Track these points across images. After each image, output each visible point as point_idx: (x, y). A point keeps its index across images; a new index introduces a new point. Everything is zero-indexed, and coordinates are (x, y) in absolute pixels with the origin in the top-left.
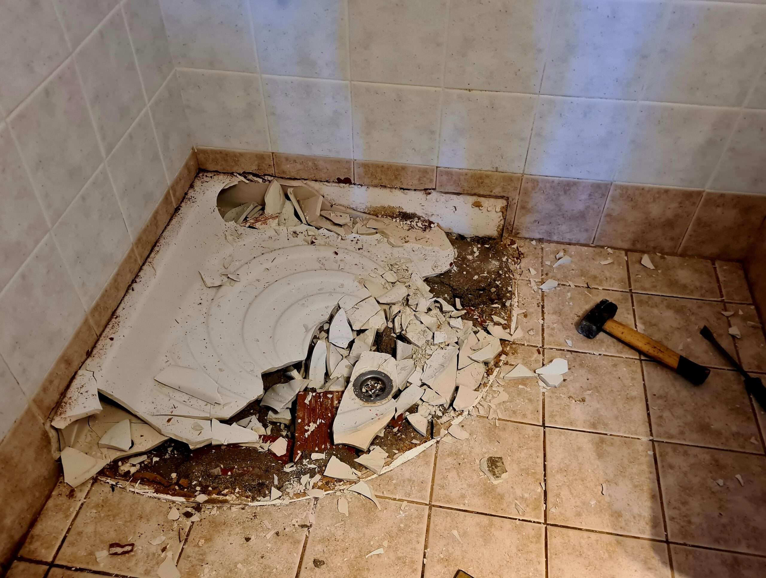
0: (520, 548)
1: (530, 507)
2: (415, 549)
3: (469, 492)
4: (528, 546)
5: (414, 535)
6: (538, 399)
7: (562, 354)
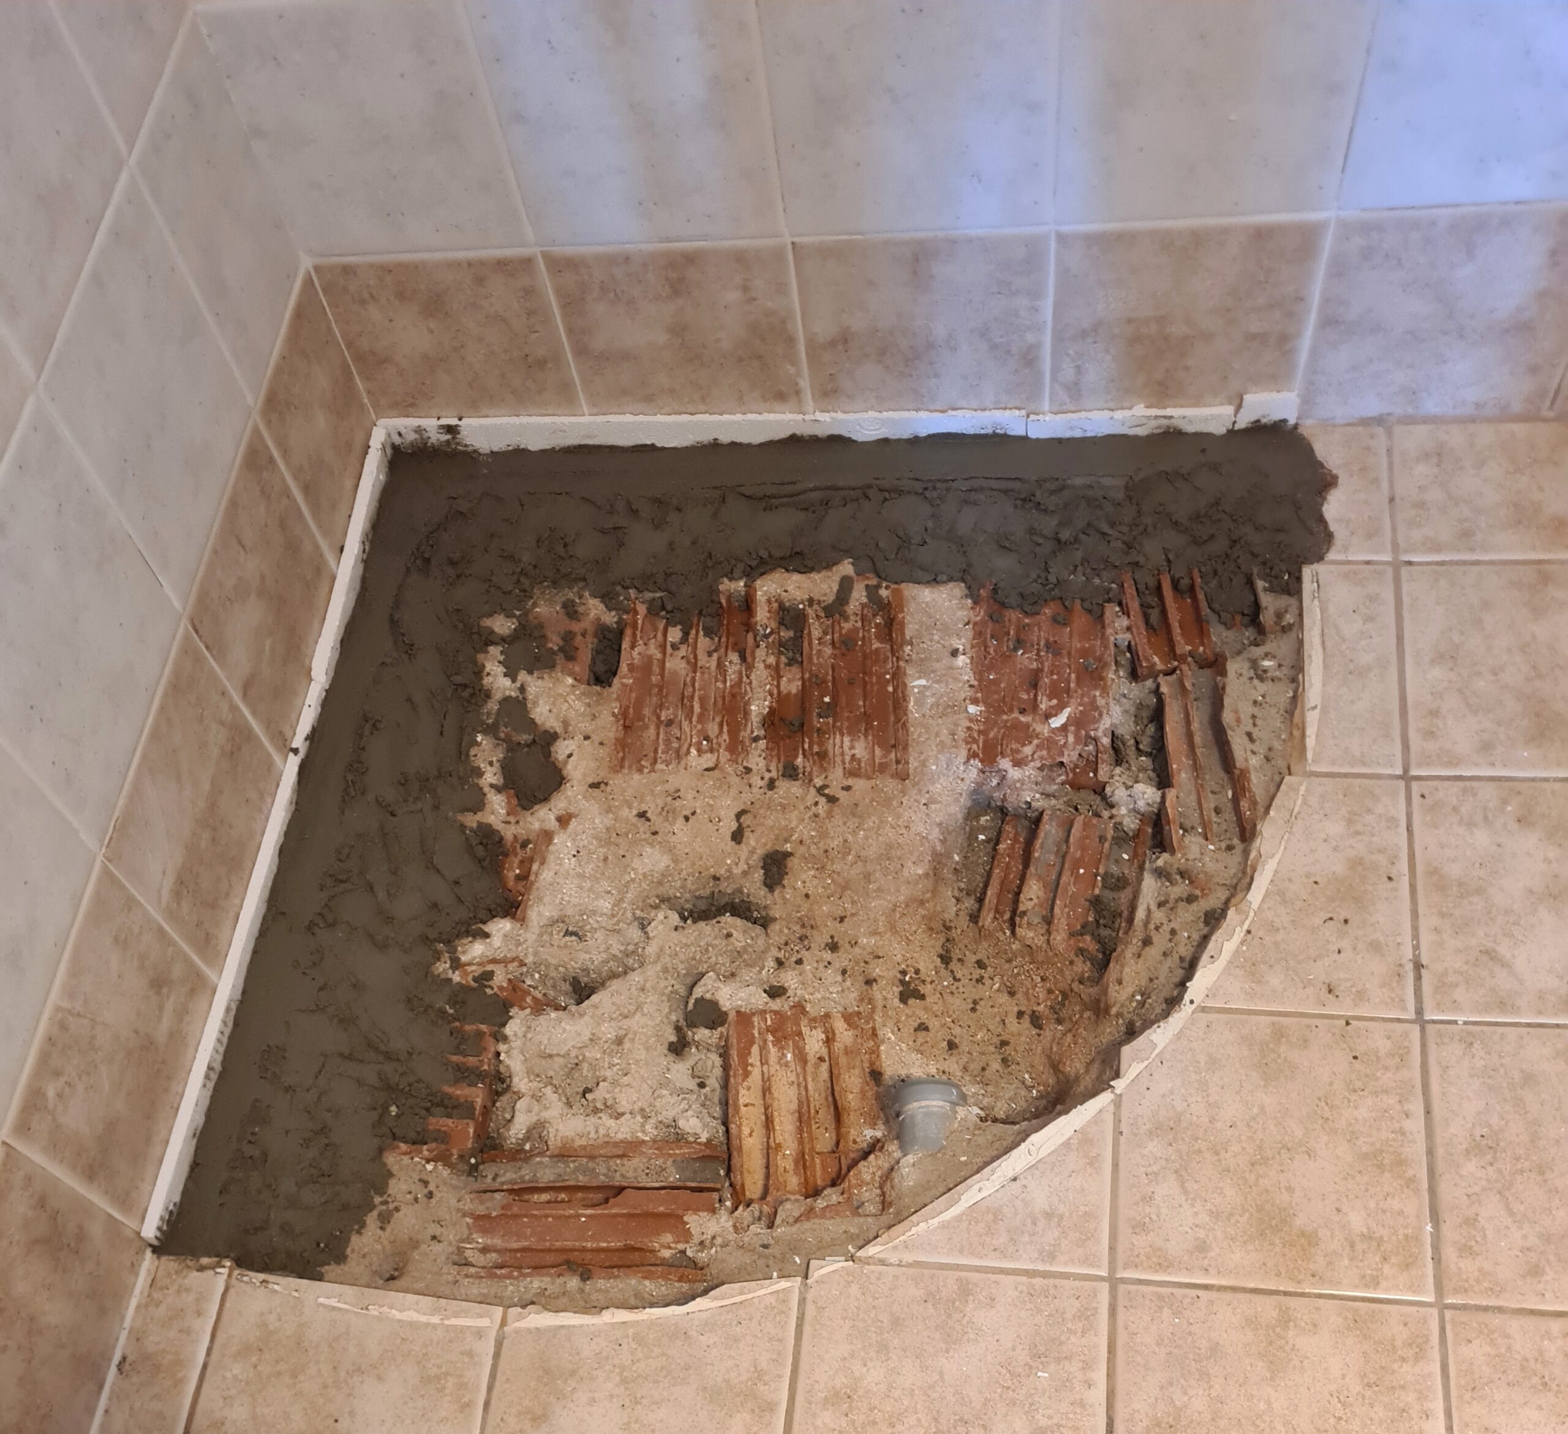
0: (1373, 1378)
1: (1393, 1260)
2: (1082, 1404)
3: (1219, 1233)
4: (1393, 1372)
5: (1074, 1367)
6: (1399, 940)
7: (1465, 791)
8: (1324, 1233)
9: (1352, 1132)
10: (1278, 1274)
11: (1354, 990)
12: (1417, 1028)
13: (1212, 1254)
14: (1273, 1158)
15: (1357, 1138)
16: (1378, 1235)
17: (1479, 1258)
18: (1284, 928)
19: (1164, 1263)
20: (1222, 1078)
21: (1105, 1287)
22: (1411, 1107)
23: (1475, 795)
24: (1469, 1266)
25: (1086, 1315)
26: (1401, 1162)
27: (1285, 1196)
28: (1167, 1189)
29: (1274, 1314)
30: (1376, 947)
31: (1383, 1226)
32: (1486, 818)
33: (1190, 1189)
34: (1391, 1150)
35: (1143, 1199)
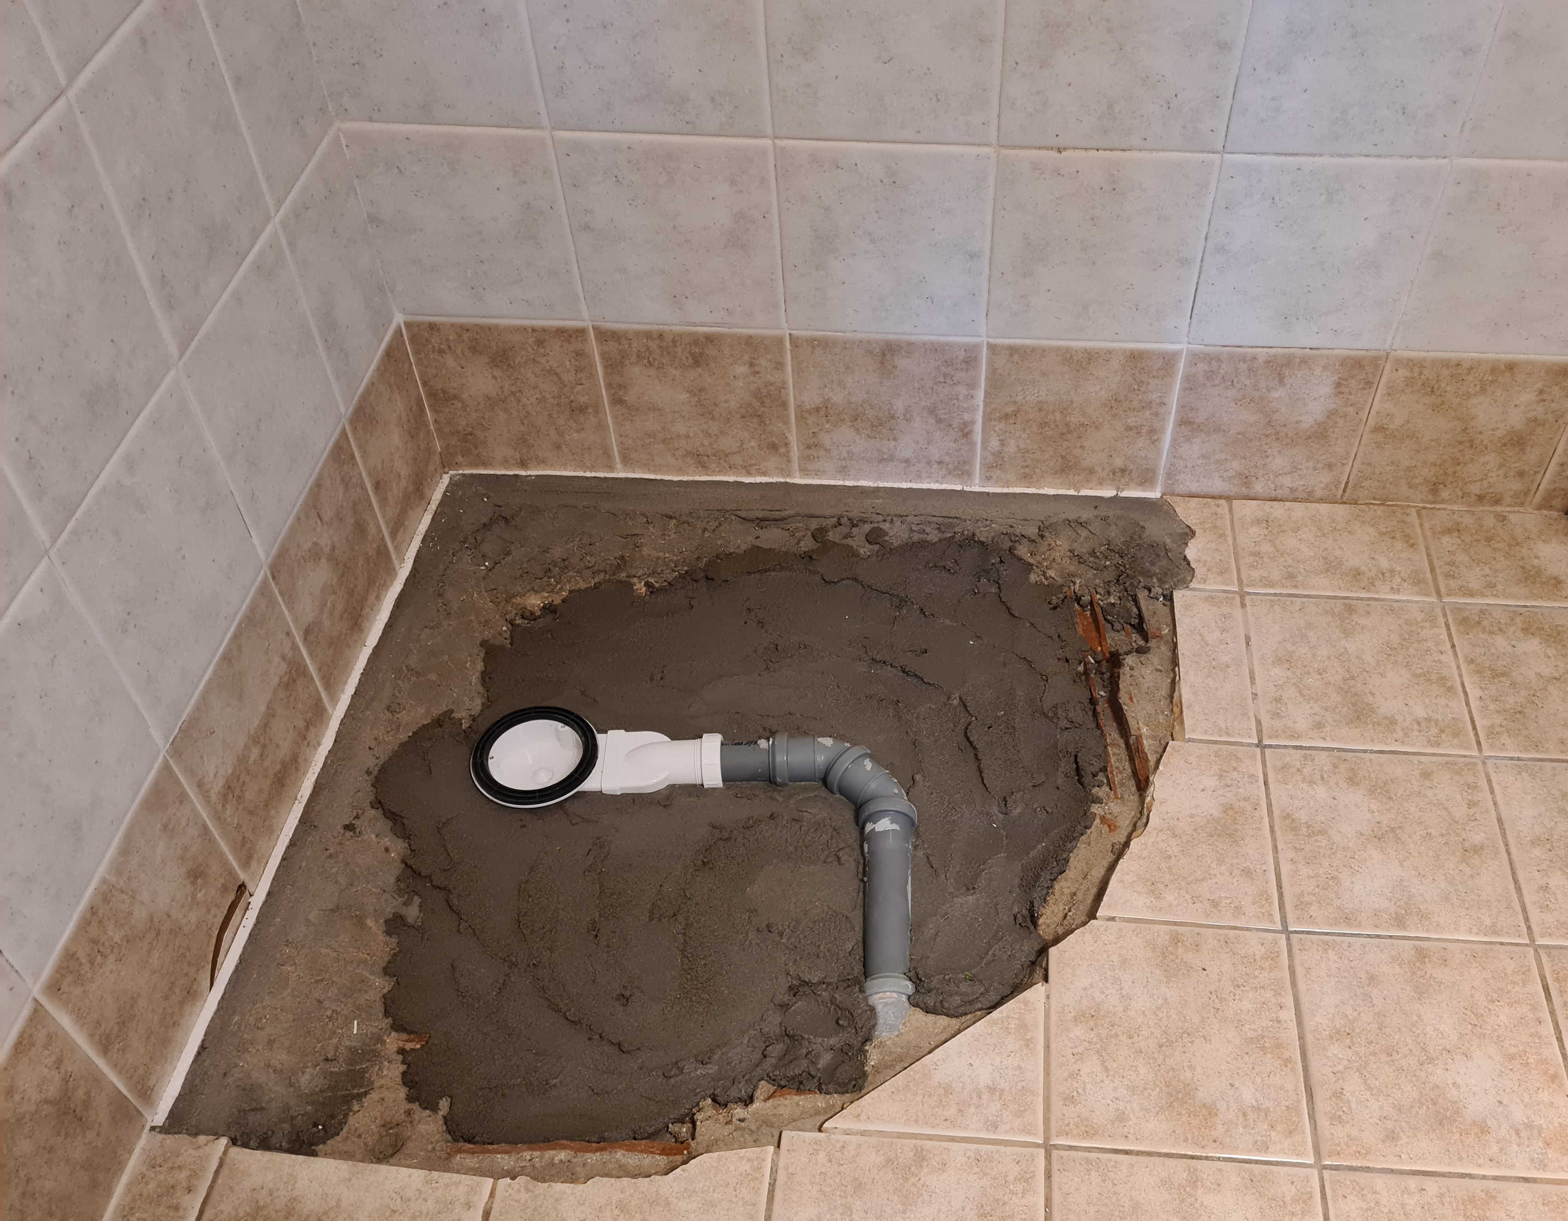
1: (1279, 1128)
3: (1135, 1105)
6: (1264, 868)
7: (1305, 757)
8: (1222, 1106)
9: (1239, 1020)
10: (1186, 1140)
11: (1233, 906)
12: (1284, 936)
13: (1131, 1123)
14: (1177, 1041)
15: (1243, 1025)
16: (1264, 1106)
17: (1347, 1125)
18: (1175, 856)
19: (1091, 1132)
20: (1132, 975)
21: (1042, 1152)
22: (1284, 1001)
23: (1313, 760)
24: (1340, 1132)
25: (1026, 1178)
26: (1279, 1046)
27: (1188, 1074)
28: (1090, 1067)
29: (1185, 1175)
30: (1247, 873)
31: (1269, 1099)
32: (1322, 778)
33: (1109, 1067)
34: (1271, 1035)
35: (1071, 1075)
